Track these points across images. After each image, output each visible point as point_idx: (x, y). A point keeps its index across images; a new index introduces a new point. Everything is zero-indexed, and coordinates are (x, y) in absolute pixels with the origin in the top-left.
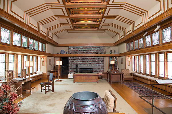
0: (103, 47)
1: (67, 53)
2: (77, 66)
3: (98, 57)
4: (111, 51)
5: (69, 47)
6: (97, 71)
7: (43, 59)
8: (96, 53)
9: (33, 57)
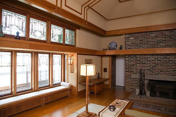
1: (121, 48)
2: (142, 73)
5: (127, 36)
7: (69, 60)
9: (51, 55)
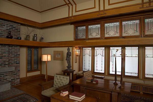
0: (19, 27)
3: (9, 45)
4: (35, 36)
6: (6, 77)
8: (8, 37)
